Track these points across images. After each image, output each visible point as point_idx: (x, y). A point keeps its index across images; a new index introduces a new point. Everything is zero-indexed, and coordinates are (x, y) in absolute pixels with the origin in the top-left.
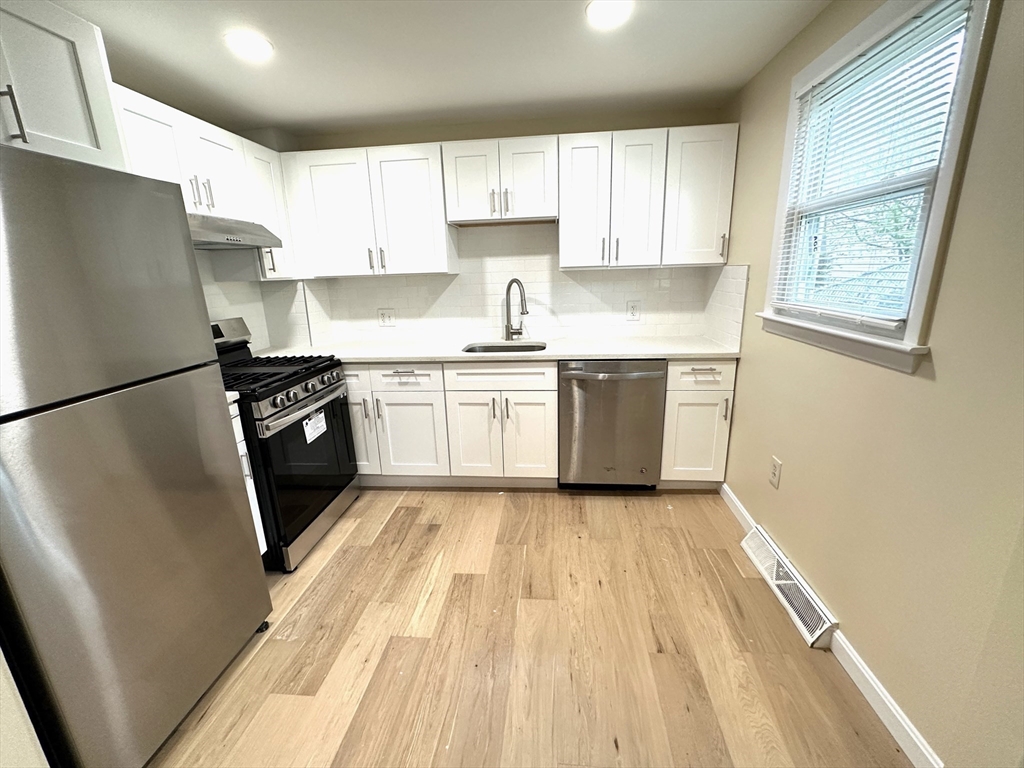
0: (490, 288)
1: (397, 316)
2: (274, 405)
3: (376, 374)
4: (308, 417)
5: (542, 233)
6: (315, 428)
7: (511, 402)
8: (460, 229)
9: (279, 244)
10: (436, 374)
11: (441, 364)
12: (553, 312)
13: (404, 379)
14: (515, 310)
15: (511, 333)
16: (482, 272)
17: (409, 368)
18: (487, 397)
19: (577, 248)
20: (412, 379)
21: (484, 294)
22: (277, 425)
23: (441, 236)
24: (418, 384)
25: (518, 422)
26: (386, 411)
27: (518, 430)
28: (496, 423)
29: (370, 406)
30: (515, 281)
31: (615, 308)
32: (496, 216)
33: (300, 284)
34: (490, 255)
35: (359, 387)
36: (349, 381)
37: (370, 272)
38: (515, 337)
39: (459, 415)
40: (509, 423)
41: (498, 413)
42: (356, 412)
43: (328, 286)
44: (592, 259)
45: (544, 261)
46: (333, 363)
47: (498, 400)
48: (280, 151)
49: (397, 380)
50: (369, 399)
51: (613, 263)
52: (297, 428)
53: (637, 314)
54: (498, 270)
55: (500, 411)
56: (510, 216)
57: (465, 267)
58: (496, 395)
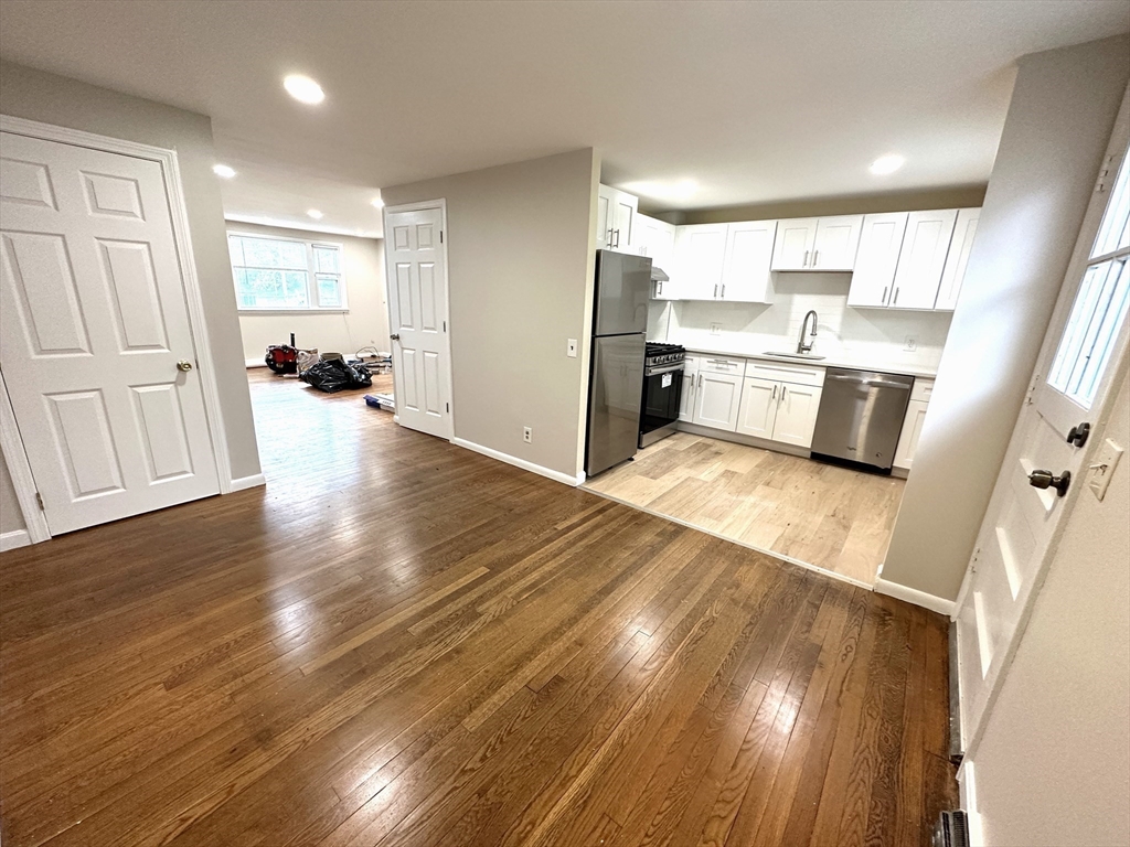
0: (793, 316)
1: (723, 329)
2: (655, 362)
3: (704, 360)
4: (664, 374)
5: (839, 280)
6: (667, 381)
7: (788, 389)
8: (780, 275)
9: (667, 279)
10: (741, 365)
11: (746, 359)
12: (840, 338)
13: (720, 366)
14: (809, 331)
15: (802, 348)
16: (790, 303)
17: (724, 359)
18: (771, 385)
19: (863, 292)
20: (725, 366)
21: (788, 320)
22: (655, 371)
23: (764, 279)
24: (728, 369)
25: (789, 405)
26: (704, 383)
27: (788, 411)
28: (774, 402)
29: (695, 379)
30: (812, 312)
31: (895, 339)
32: (807, 268)
33: (669, 303)
34: (799, 293)
35: (692, 366)
36: (687, 362)
37: (713, 299)
38: (804, 352)
39: (750, 393)
40: (783, 404)
41: (777, 395)
42: (686, 381)
43: (684, 304)
44: (874, 300)
45: (839, 299)
46: (681, 350)
47: (778, 386)
48: (677, 225)
49: (715, 365)
50: (696, 375)
51: (892, 305)
52: (659, 377)
53: (914, 347)
54: (802, 303)
55: (778, 395)
56: (816, 268)
57: (778, 299)
58: (778, 384)
